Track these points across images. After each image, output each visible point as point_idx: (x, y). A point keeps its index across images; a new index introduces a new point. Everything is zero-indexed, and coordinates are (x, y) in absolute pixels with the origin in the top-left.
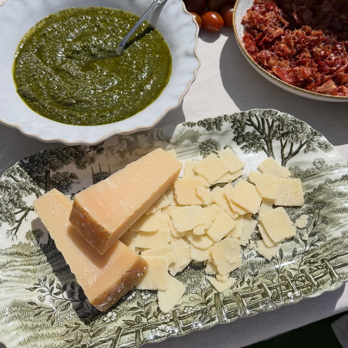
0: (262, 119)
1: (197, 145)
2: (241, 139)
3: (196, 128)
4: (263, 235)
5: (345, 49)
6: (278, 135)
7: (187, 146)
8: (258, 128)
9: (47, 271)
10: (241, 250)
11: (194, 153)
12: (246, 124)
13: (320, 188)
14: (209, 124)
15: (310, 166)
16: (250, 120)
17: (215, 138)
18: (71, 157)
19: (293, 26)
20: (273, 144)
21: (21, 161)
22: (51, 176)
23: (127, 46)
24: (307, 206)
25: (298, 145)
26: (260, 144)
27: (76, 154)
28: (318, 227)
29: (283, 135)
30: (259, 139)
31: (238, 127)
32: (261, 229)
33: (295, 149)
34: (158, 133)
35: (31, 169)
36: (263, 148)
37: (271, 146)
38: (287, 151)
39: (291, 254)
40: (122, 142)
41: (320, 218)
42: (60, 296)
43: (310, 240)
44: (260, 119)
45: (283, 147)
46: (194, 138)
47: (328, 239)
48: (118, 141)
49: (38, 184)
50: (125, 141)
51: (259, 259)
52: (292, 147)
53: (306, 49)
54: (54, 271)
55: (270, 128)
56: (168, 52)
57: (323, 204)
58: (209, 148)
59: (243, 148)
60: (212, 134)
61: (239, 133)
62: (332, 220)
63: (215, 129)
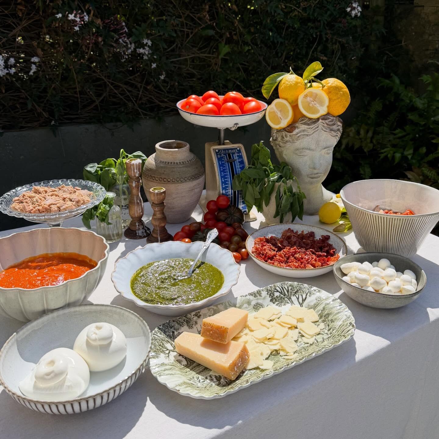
0: (282, 287)
1: (252, 306)
2: (274, 300)
3: (248, 297)
4: (304, 334)
5: (311, 253)
6: (293, 294)
7: (246, 308)
8: (281, 293)
9: (193, 374)
10: (295, 343)
11: (251, 311)
12: (274, 291)
13: (324, 308)
14: (254, 294)
15: (315, 302)
16: (275, 289)
17: (260, 301)
18: (184, 322)
19: (280, 249)
20: (292, 299)
21: (158, 327)
22: (176, 335)
23: (193, 272)
24: (321, 320)
25: (305, 294)
26: (285, 301)
27: (187, 320)
28: (330, 326)
29: (295, 293)
30: (284, 299)
31: (271, 293)
32: (301, 332)
33: (304, 297)
34: (228, 303)
35: (165, 331)
36: (288, 303)
37: (292, 300)
38: (300, 300)
39: (322, 340)
40: (210, 310)
41: (330, 321)
42: (206, 382)
43: (329, 332)
44: (281, 288)
45: (298, 299)
46: (249, 303)
47: (337, 328)
48: (208, 310)
49: (170, 339)
50: (212, 309)
51: (306, 345)
52: (302, 297)
53: (291, 257)
54: (197, 373)
55: (288, 291)
56: (217, 270)
57: (328, 315)
58: (258, 308)
59: (277, 305)
60: (257, 299)
61: (272, 297)
62: (336, 319)
63: (259, 296)
